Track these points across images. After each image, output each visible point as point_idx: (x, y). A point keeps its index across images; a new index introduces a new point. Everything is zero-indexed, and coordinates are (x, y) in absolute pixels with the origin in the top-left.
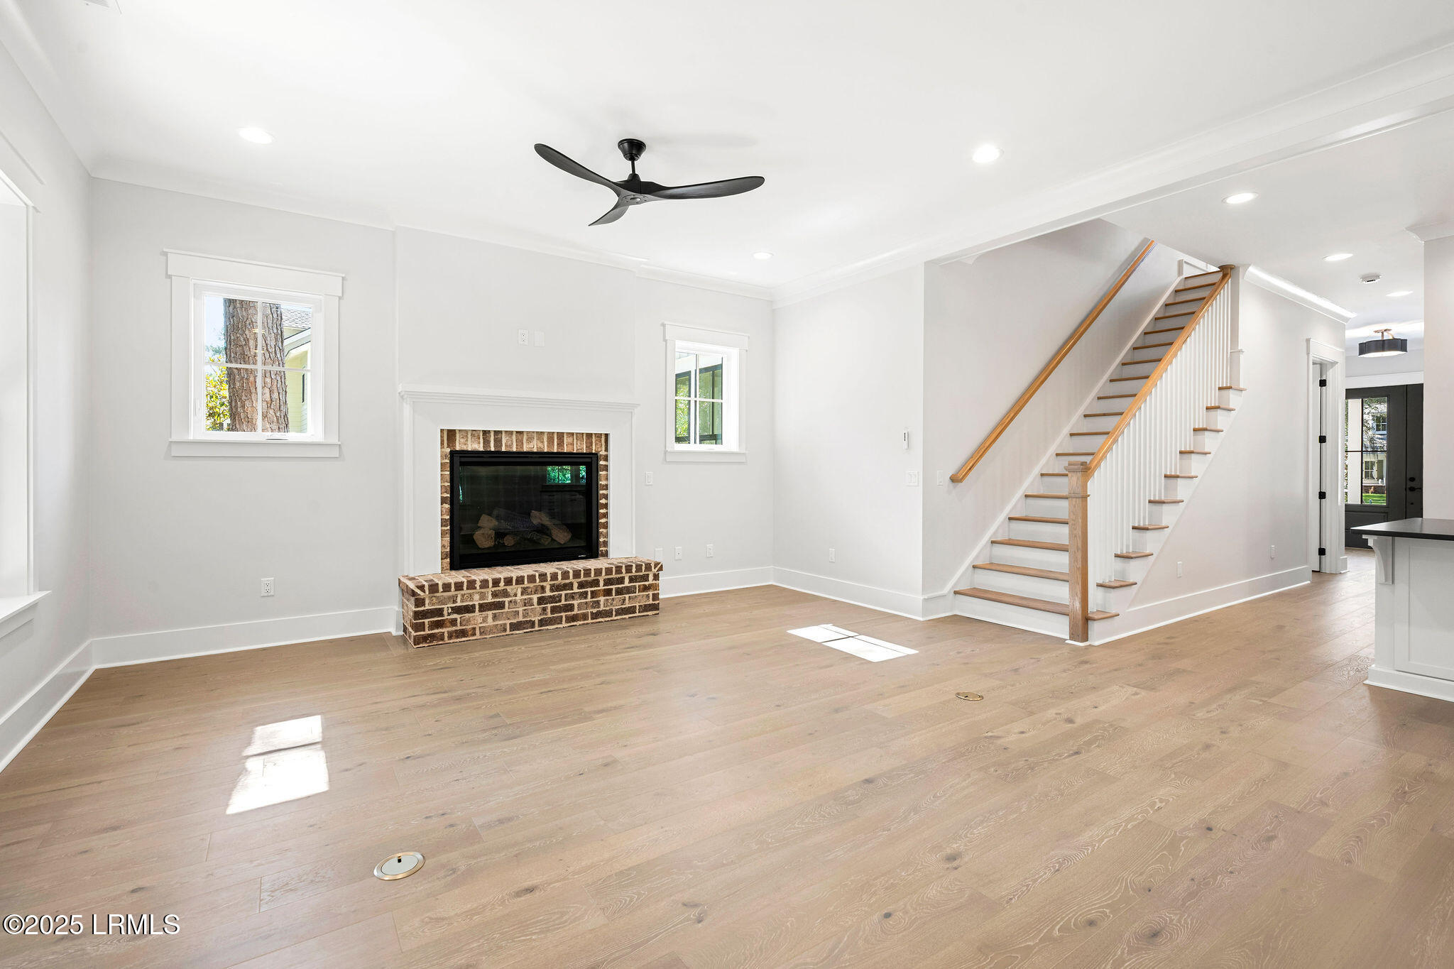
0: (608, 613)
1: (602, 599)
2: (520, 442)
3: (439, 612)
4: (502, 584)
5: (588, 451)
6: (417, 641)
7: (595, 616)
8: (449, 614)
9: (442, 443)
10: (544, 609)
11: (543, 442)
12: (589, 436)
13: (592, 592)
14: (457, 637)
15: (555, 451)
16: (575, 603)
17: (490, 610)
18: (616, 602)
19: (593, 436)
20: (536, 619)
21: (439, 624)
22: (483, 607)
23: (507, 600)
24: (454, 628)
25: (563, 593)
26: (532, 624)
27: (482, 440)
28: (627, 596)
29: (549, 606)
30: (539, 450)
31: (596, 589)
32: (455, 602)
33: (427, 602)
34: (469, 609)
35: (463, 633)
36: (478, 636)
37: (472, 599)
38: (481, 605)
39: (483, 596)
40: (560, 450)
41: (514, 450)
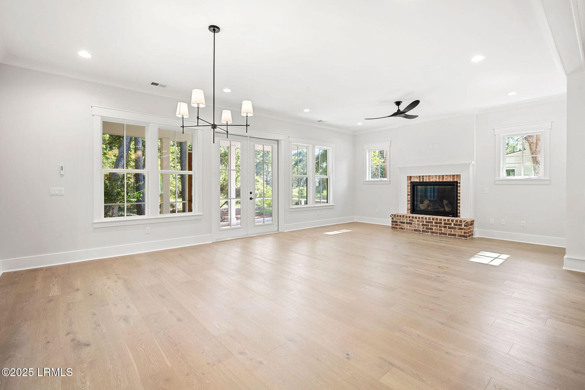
0: (446, 234)
1: (443, 229)
2: (429, 179)
3: (397, 222)
4: (411, 218)
5: (453, 181)
6: (392, 228)
7: (440, 234)
8: (399, 223)
9: (408, 180)
10: (424, 228)
11: (437, 178)
12: (454, 176)
13: (439, 226)
14: (401, 229)
15: (441, 181)
16: (434, 228)
17: (409, 224)
18: (448, 231)
19: (455, 176)
20: (421, 230)
21: (397, 225)
22: (407, 223)
23: (413, 222)
24: (400, 227)
25: (430, 224)
26: (420, 231)
27: (418, 178)
28: (453, 230)
29: (425, 227)
30: (436, 181)
31: (441, 225)
32: (400, 220)
33: (394, 219)
34: (404, 223)
35: (402, 229)
36: (405, 230)
37: (404, 220)
38: (406, 222)
39: (407, 220)
40: (442, 181)
41: (428, 181)
